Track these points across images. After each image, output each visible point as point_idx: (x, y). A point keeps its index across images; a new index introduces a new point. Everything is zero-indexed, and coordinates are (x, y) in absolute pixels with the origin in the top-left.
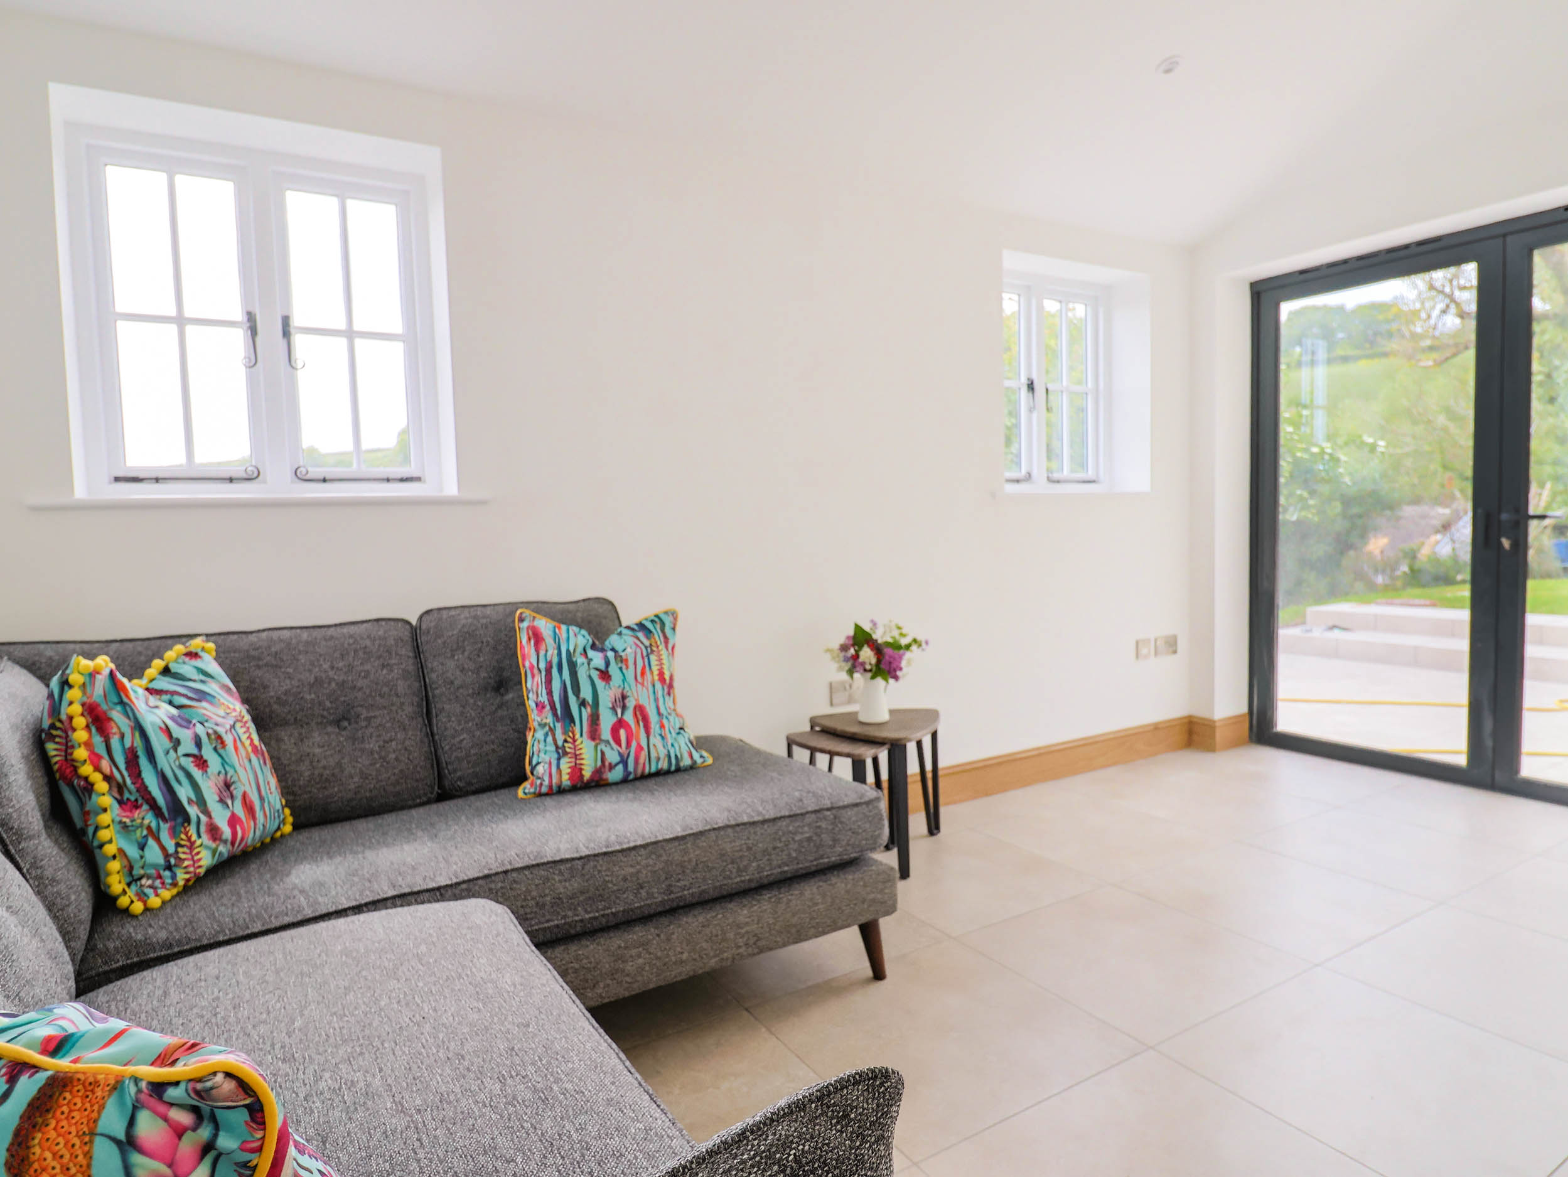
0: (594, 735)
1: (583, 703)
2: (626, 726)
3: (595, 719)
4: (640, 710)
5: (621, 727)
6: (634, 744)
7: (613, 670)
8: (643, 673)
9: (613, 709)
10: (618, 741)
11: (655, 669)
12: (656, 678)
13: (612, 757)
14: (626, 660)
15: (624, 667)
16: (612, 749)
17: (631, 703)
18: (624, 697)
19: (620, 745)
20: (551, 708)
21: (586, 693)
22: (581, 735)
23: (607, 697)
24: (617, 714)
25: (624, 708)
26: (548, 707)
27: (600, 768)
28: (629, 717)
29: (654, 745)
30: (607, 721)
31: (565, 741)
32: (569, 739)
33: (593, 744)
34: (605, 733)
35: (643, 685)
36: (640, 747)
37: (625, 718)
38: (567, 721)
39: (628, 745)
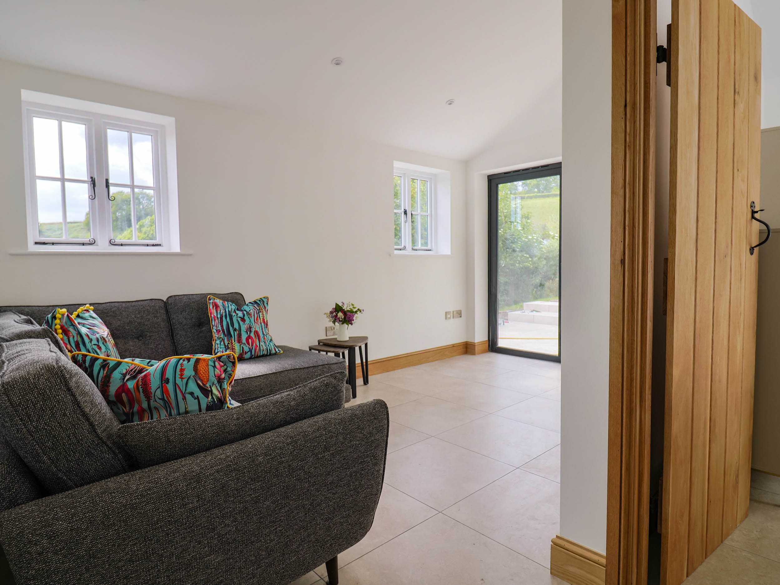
0: (239, 341)
1: (235, 330)
2: (252, 338)
3: (240, 335)
4: (256, 333)
5: (250, 338)
6: (254, 344)
7: (246, 318)
8: (257, 319)
9: (247, 332)
10: (248, 344)
11: (261, 318)
12: (262, 321)
13: (246, 349)
14: (251, 314)
15: (250, 317)
16: (246, 346)
17: (253, 330)
18: (250, 328)
19: (249, 346)
20: (223, 332)
21: (236, 326)
22: (235, 341)
23: (244, 327)
24: (248, 334)
25: (250, 332)
26: (221, 331)
27: (242, 353)
28: (252, 335)
29: (262, 345)
30: (244, 336)
31: (228, 343)
32: (230, 343)
33: (239, 344)
34: (244, 341)
35: (257, 323)
36: (257, 346)
37: (251, 335)
38: (229, 336)
39: (252, 345)
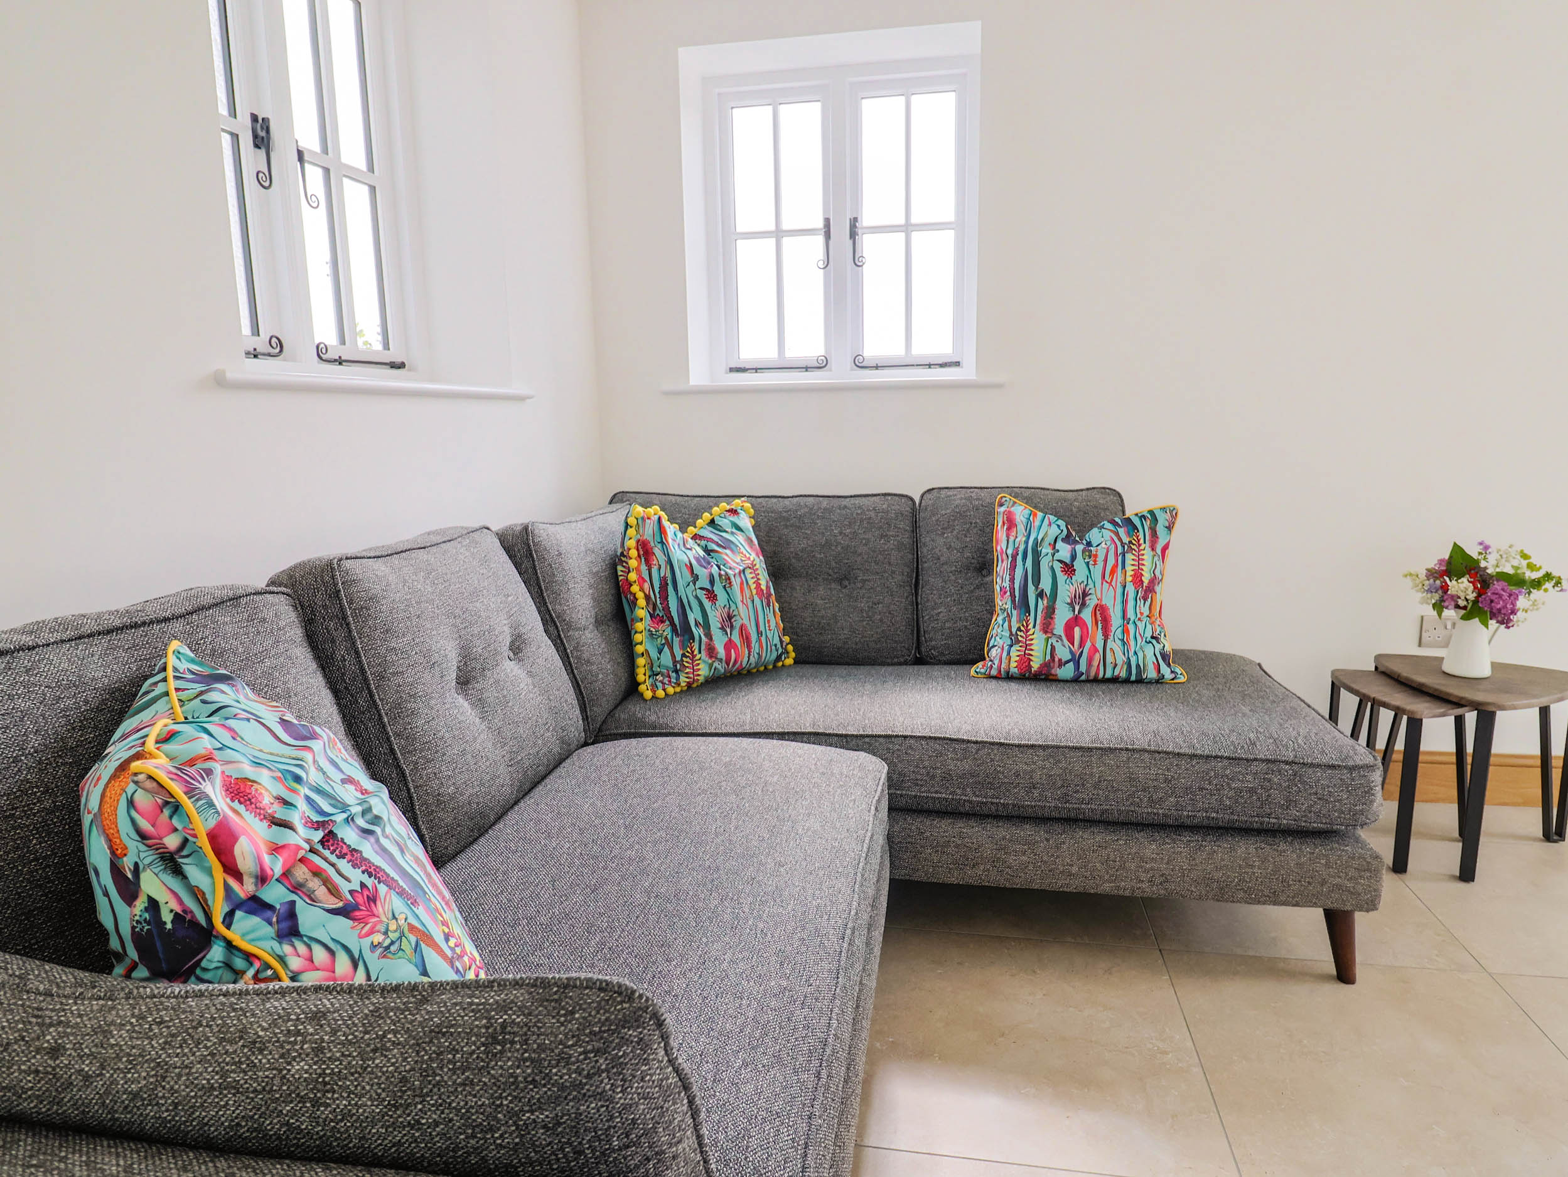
0: (1047, 628)
1: (1041, 595)
2: (1083, 624)
3: (1050, 612)
4: (1101, 610)
5: (1077, 624)
6: (1088, 644)
7: (1079, 564)
8: (1113, 572)
9: (1071, 605)
10: (1071, 639)
11: (1131, 569)
12: (1130, 578)
13: (1063, 653)
14: (1096, 556)
15: (1092, 563)
16: (1064, 645)
17: (1092, 602)
18: (1085, 594)
19: (1073, 643)
20: (1012, 594)
21: (1046, 584)
22: (1035, 626)
23: (1066, 591)
24: (1074, 611)
25: (1083, 605)
26: (1008, 593)
27: (1049, 662)
28: (1087, 615)
29: (1112, 650)
30: (1063, 615)
31: (1019, 629)
32: (1022, 628)
33: (1044, 636)
34: (1059, 628)
35: (1110, 584)
36: (1094, 649)
37: (1082, 615)
38: (1023, 610)
39: (1082, 644)
